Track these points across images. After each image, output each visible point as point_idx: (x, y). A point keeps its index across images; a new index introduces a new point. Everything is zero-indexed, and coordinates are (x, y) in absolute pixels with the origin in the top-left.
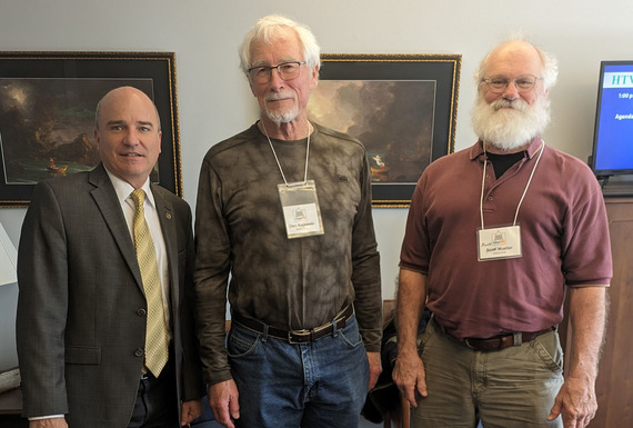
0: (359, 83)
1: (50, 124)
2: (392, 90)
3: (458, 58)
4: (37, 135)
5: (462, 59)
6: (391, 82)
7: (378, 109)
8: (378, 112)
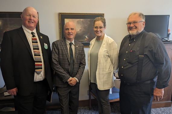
3: (103, 14)
8: (86, 26)
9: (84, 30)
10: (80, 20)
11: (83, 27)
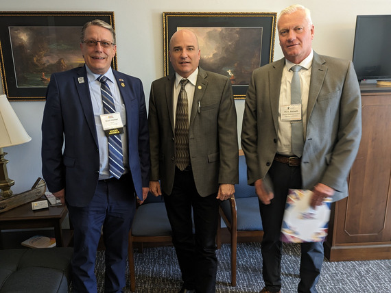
0: (219, 29)
1: (42, 53)
2: (237, 32)
3: (275, 14)
4: (35, 59)
6: (237, 28)
7: (229, 43)
8: (230, 45)
9: (225, 56)
10: (216, 31)
11: (223, 48)
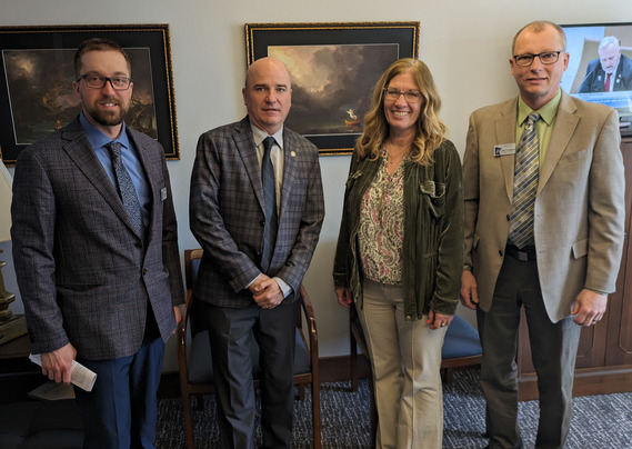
0: (333, 48)
1: (56, 90)
2: (361, 52)
3: (417, 24)
4: (45, 100)
5: (421, 25)
6: (361, 46)
7: (350, 69)
8: (350, 72)
9: (343, 88)
10: (328, 50)
11: (340, 77)
